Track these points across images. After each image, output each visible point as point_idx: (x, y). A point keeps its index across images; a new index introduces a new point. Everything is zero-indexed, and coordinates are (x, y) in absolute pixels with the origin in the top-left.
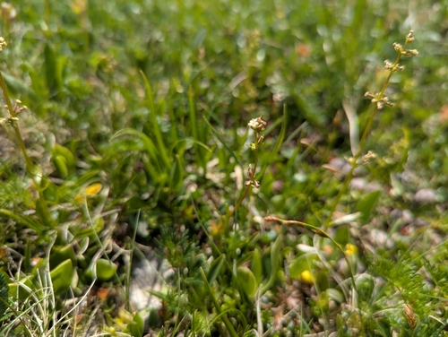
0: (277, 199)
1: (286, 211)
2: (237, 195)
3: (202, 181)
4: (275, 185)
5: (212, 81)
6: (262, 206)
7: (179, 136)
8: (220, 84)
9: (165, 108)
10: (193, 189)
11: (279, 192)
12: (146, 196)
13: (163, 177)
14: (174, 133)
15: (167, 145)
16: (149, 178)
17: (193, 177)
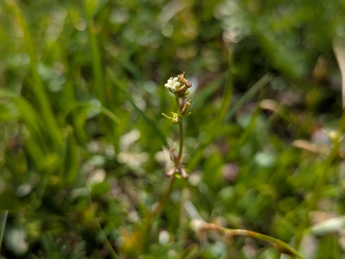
0: (227, 193)
1: (242, 212)
2: (165, 187)
3: (112, 167)
4: (226, 171)
5: (132, 12)
6: (206, 204)
7: (78, 96)
8: (143, 16)
9: (58, 53)
10: (99, 177)
11: (231, 182)
12: (26, 189)
13: (51, 161)
14: (69, 92)
15: (56, 110)
16: (30, 162)
17: (98, 160)
